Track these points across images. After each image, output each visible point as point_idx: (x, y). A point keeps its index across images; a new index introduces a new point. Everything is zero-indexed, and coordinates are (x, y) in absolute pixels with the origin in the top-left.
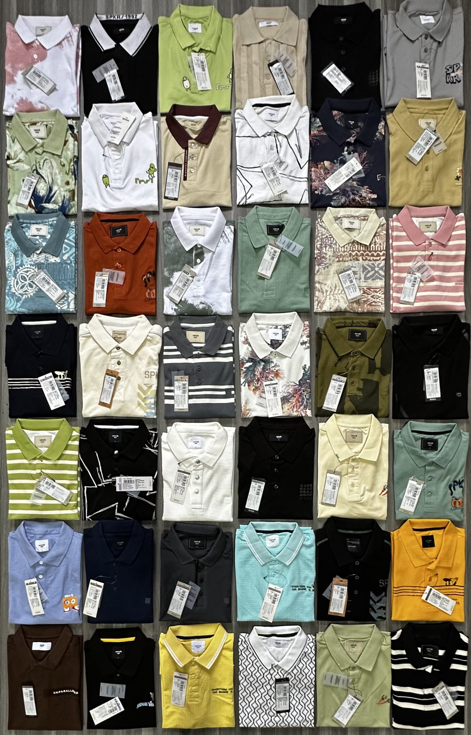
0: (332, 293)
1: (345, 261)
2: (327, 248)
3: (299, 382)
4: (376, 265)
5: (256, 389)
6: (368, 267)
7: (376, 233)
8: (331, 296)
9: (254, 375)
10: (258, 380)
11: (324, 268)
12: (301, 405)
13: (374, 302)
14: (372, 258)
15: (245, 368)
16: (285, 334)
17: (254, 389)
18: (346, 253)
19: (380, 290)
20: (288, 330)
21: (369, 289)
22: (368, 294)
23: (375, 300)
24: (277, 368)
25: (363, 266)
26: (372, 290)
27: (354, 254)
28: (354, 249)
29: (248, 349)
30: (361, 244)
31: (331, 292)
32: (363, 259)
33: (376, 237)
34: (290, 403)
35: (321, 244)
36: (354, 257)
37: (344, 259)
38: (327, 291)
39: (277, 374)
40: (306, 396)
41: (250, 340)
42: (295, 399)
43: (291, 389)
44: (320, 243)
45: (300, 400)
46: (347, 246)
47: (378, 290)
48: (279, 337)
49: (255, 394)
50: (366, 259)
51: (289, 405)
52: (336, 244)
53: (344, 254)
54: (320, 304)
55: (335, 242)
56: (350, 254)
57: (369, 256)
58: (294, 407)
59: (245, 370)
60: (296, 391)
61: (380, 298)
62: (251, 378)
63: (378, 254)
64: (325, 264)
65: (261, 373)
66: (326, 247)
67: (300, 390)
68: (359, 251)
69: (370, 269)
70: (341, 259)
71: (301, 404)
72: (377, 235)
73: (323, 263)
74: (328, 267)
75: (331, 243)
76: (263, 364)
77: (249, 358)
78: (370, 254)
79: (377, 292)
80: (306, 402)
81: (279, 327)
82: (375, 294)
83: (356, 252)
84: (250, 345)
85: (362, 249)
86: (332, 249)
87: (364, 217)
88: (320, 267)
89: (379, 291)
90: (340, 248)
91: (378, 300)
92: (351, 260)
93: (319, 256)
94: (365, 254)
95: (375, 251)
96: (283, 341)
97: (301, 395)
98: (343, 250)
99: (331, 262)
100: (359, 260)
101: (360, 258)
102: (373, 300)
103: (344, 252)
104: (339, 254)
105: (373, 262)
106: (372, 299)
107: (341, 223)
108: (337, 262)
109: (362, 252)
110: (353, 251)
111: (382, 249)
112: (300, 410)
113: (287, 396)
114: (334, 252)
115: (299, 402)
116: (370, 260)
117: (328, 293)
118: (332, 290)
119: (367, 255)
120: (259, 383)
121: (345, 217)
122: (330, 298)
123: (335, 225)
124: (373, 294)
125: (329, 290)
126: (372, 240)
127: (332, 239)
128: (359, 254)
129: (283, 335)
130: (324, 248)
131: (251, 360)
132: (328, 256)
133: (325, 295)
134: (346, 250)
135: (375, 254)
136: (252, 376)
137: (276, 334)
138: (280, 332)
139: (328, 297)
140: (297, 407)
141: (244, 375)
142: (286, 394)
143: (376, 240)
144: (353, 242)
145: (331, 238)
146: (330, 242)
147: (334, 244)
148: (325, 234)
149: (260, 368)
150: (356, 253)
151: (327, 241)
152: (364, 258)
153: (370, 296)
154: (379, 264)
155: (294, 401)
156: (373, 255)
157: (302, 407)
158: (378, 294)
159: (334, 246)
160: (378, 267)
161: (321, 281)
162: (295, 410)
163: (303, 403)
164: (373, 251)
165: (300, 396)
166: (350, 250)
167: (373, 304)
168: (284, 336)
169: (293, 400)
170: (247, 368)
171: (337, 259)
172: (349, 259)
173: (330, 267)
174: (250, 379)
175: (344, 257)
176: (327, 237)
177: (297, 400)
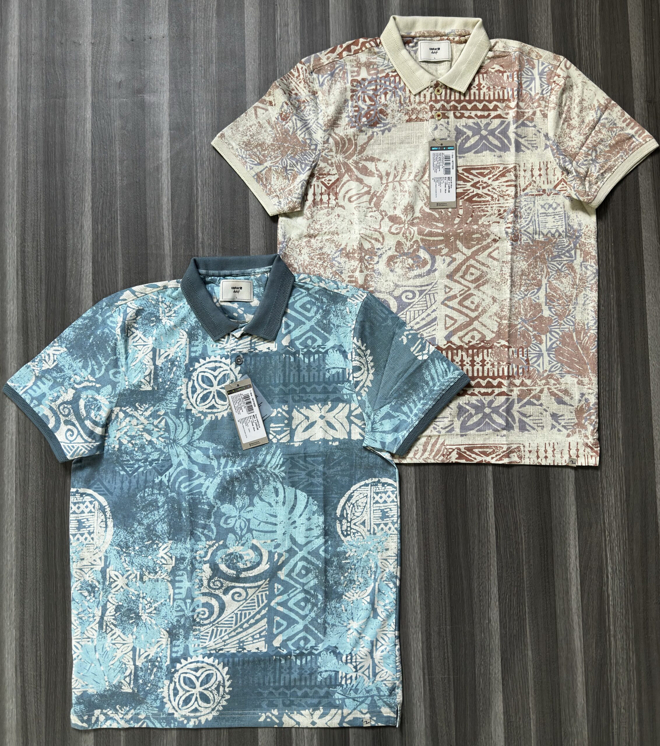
0: (398, 179)
1: (421, 120)
2: (388, 97)
4: (482, 126)
6: (465, 130)
7: (481, 67)
8: (397, 184)
11: (383, 132)
13: (477, 195)
14: (473, 113)
18: (423, 105)
19: (490, 173)
21: (468, 170)
22: (465, 181)
23: (480, 192)
25: (457, 129)
26: (474, 172)
27: (438, 106)
28: (439, 98)
30: (451, 89)
31: (395, 177)
32: (456, 117)
33: (481, 75)
35: (376, 90)
36: (439, 113)
37: (421, 116)
38: (388, 174)
44: (374, 87)
46: (425, 92)
47: (486, 171)
50: (462, 116)
52: (404, 89)
53: (419, 108)
54: (375, 199)
55: (402, 84)
56: (432, 108)
57: (467, 109)
61: (490, 188)
63: (485, 105)
64: (385, 125)
66: (386, 94)
68: (448, 102)
69: (470, 133)
70: (414, 117)
72: (483, 71)
73: (381, 123)
74: (389, 130)
75: (395, 88)
78: (469, 106)
79: (484, 176)
82: (481, 179)
83: (442, 102)
85: (453, 98)
86: (398, 98)
87: (460, 36)
88: (375, 129)
89: (487, 174)
90: (412, 97)
91: (485, 191)
92: (432, 117)
93: (373, 110)
94: (459, 106)
95: (480, 101)
98: (417, 101)
99: (394, 121)
100: (448, 118)
101: (451, 114)
102: (476, 191)
103: (420, 103)
104: (410, 108)
105: (477, 120)
106: (472, 189)
107: (416, 52)
108: (407, 121)
109: (453, 103)
110: (437, 101)
111: (492, 98)
114: (401, 104)
116: (470, 117)
117: (391, 179)
118: (398, 172)
119: (464, 108)
121: (424, 36)
122: (394, 188)
123: (404, 52)
124: (476, 179)
125: (393, 172)
126: (474, 80)
127: (397, 79)
128: (447, 106)
130: (383, 96)
132: (389, 111)
133: (384, 181)
134: (422, 99)
135: (480, 106)
139: (390, 185)
143: (481, 81)
144: (437, 85)
145: (395, 77)
146: (392, 85)
147: (400, 89)
148: (383, 71)
150: (443, 105)
151: (388, 83)
152: (458, 115)
153: (469, 184)
154: (488, 124)
156: (475, 108)
158: (485, 179)
159: (400, 93)
160: (486, 129)
161: (376, 156)
164: (475, 100)
166: (431, 100)
167: (475, 199)
171: (407, 117)
172: (430, 114)
173: (393, 129)
175: (419, 112)
176: (388, 75)
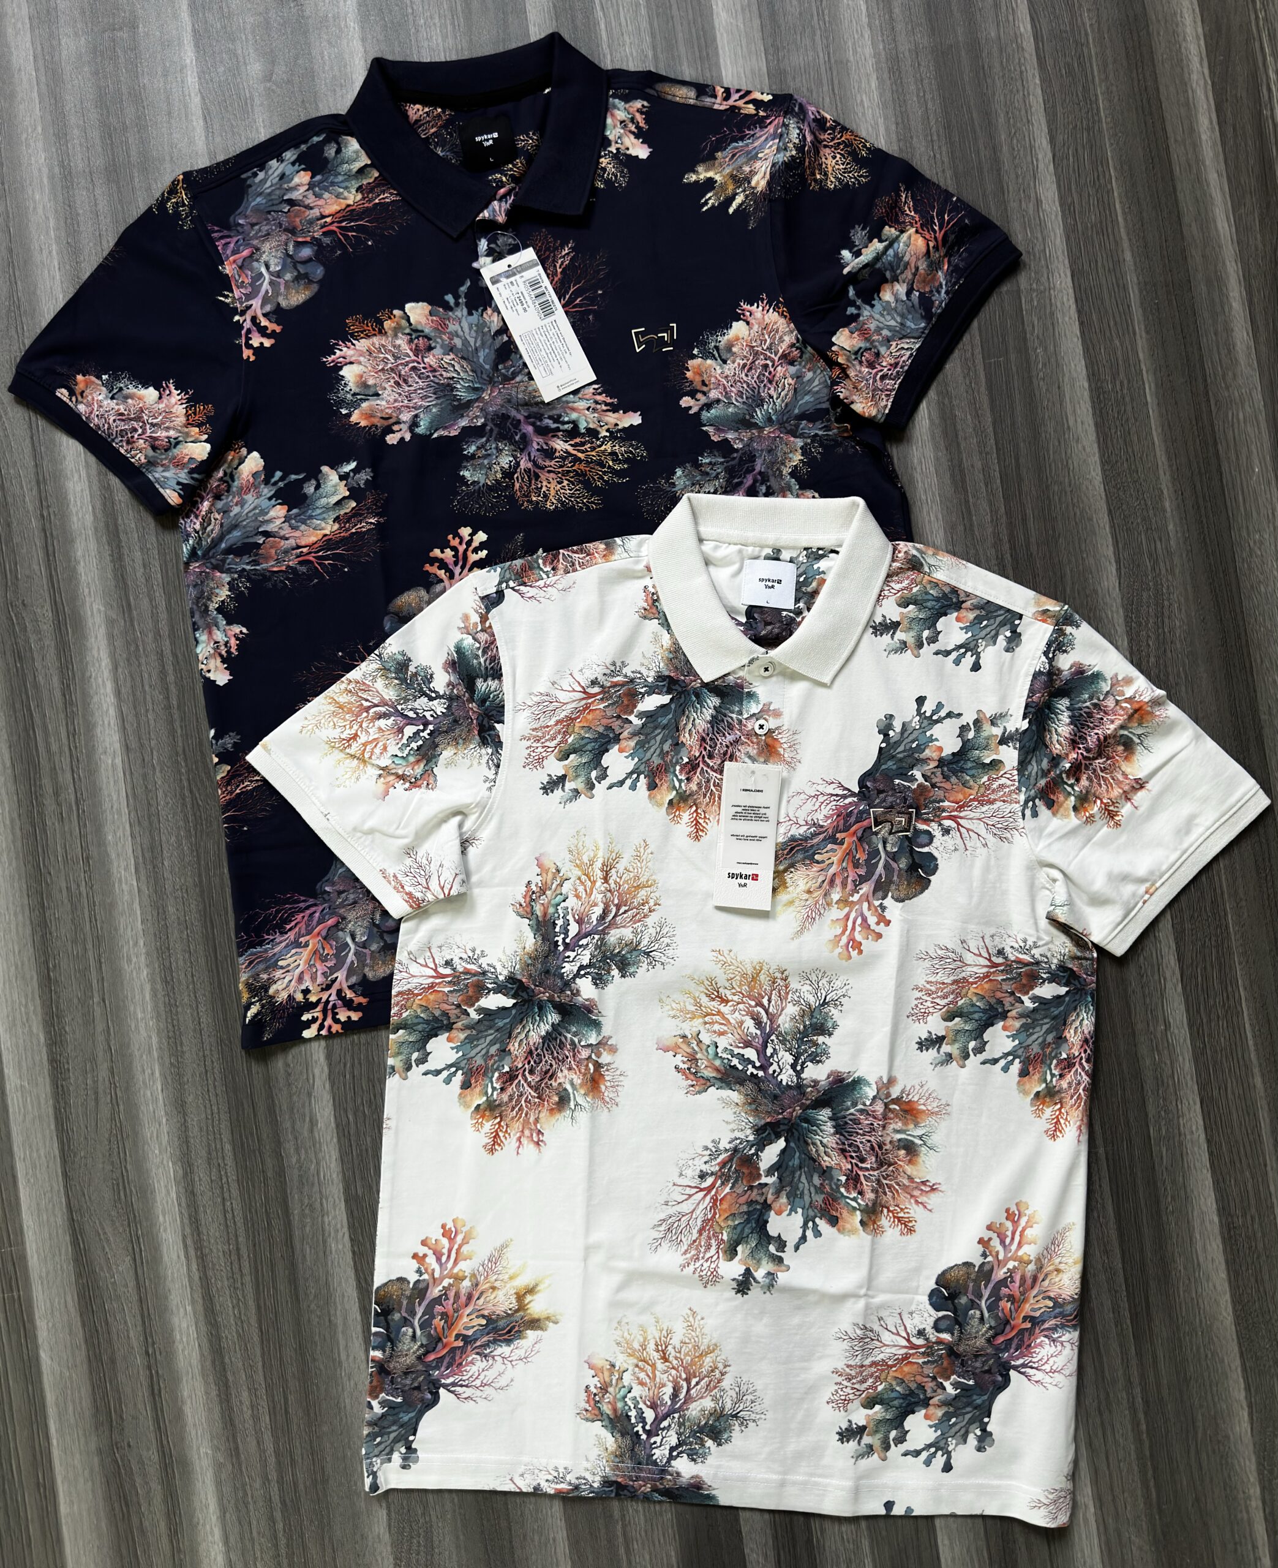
3: (862, 782)
5: (682, 800)
9: (677, 745)
10: (692, 767)
12: (863, 879)
15: (640, 715)
16: (806, 583)
17: (671, 802)
20: (822, 564)
24: (771, 723)
29: (656, 639)
34: (816, 868)
39: (769, 749)
40: (885, 843)
41: (665, 605)
42: (840, 851)
43: (826, 811)
45: (862, 857)
48: (783, 599)
49: (676, 819)
51: (812, 874)
58: (832, 882)
59: (637, 722)
60: (845, 819)
62: (663, 755)
65: (703, 739)
67: (861, 816)
71: (862, 872)
76: (713, 701)
77: (660, 677)
80: (887, 867)
81: (786, 555)
84: (666, 624)
96: (799, 612)
97: (865, 837)
112: (856, 897)
113: (806, 839)
115: (856, 865)
120: (696, 780)
129: (799, 586)
131: (666, 683)
136: (666, 747)
137: (771, 583)
138: (788, 574)
140: (844, 885)
141: (632, 743)
142: (802, 830)
149: (701, 718)
155: (835, 859)
157: (866, 888)
162: (836, 896)
163: (871, 868)
165: (860, 839)
168: (806, 594)
169: (833, 856)
170: (649, 716)
174: (656, 761)
177: (849, 853)
